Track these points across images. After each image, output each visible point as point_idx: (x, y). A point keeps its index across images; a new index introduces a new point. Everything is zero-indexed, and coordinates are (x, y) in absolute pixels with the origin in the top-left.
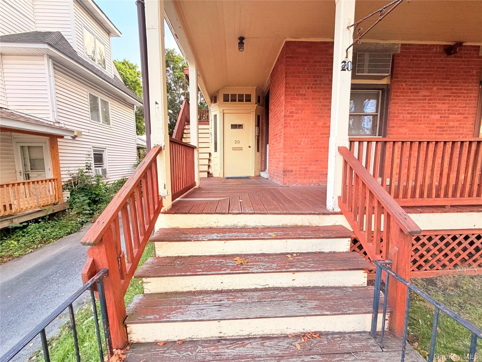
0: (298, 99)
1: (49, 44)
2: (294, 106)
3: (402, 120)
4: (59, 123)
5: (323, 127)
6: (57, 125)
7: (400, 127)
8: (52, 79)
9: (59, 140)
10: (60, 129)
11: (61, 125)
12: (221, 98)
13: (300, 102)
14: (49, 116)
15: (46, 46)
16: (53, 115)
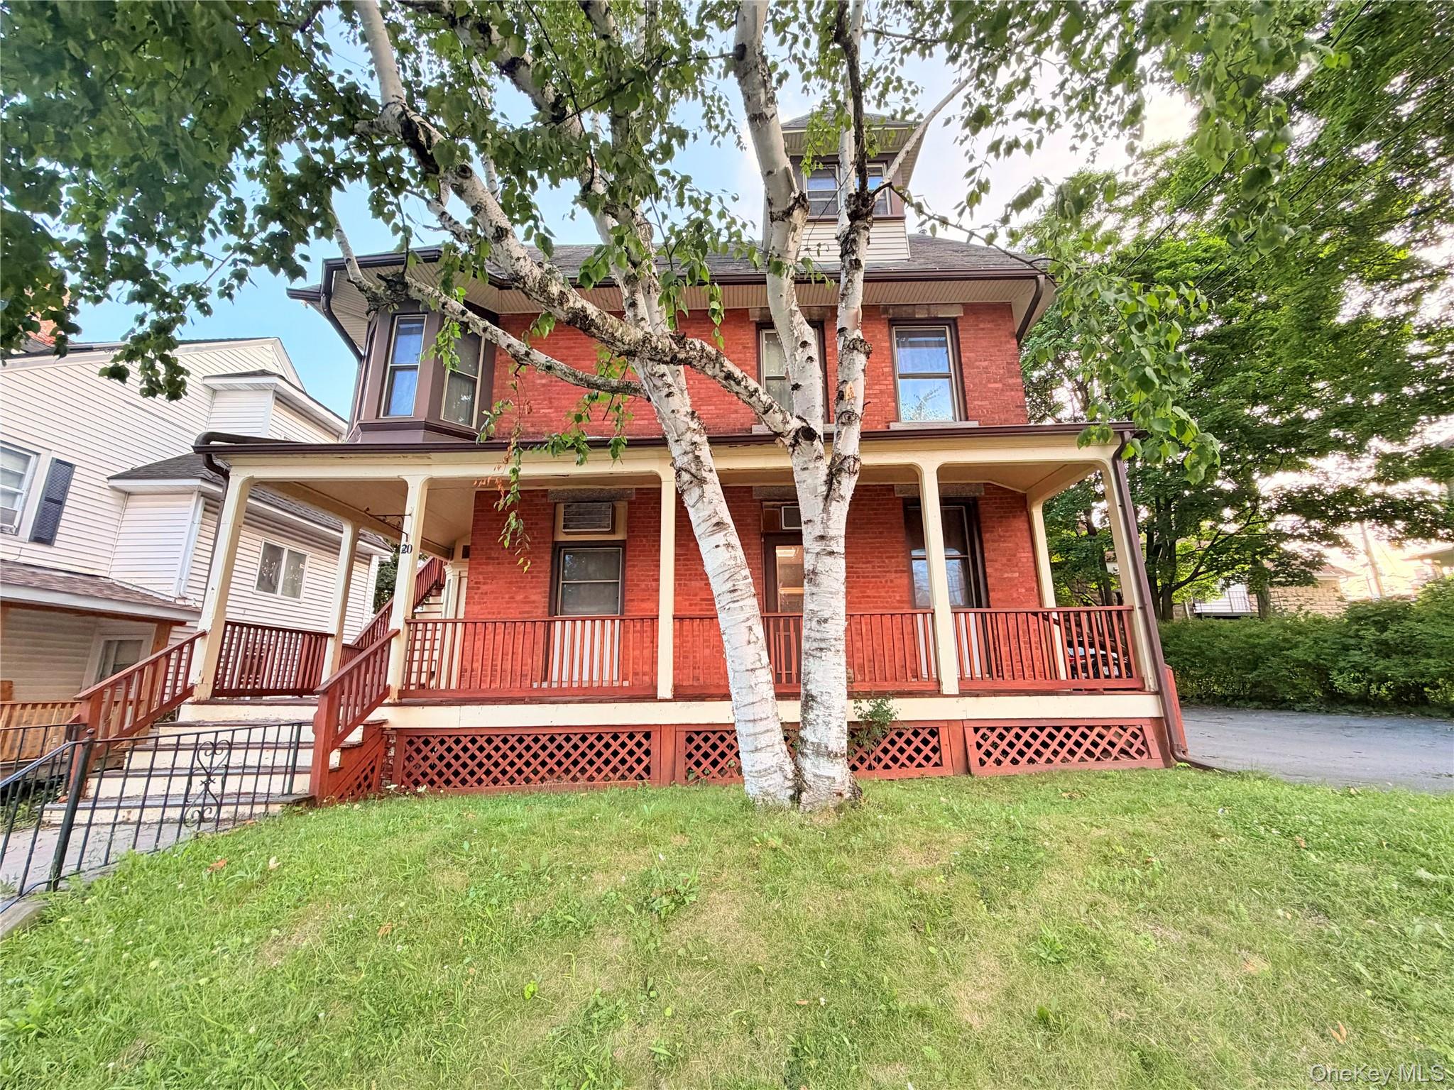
0: (487, 564)
1: (203, 479)
2: (481, 573)
3: (644, 590)
4: (185, 598)
5: (525, 603)
6: (180, 602)
7: (642, 600)
8: (197, 527)
9: (176, 628)
10: (181, 609)
11: (188, 603)
12: (459, 552)
13: (490, 568)
14: (170, 587)
15: (198, 482)
16: (179, 587)
